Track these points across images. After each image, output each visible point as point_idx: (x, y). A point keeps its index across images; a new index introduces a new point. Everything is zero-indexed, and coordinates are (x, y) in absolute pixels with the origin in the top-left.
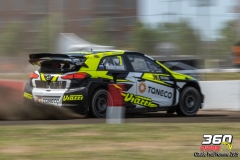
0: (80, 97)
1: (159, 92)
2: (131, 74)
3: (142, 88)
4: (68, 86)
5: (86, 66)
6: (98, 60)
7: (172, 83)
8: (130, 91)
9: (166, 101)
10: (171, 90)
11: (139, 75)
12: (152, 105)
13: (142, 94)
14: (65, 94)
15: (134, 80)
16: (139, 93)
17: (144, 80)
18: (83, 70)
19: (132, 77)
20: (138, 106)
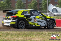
0: (15, 23)
1: (41, 22)
2: (32, 16)
3: (35, 20)
4: (12, 19)
5: (18, 14)
6: (22, 12)
7: (45, 19)
8: (31, 21)
9: (43, 25)
10: (45, 21)
11: (35, 17)
12: (39, 26)
13: (35, 22)
14: (11, 22)
15: (33, 18)
16: (34, 22)
17: (36, 18)
18: (16, 15)
19: (32, 17)
20: (34, 26)
